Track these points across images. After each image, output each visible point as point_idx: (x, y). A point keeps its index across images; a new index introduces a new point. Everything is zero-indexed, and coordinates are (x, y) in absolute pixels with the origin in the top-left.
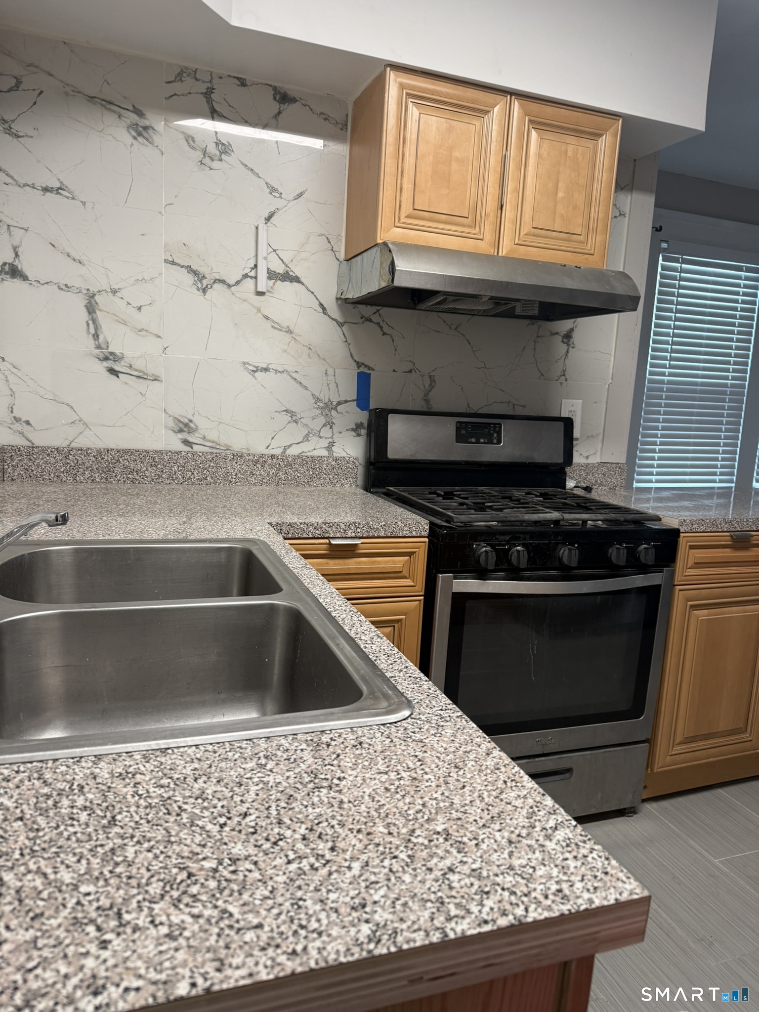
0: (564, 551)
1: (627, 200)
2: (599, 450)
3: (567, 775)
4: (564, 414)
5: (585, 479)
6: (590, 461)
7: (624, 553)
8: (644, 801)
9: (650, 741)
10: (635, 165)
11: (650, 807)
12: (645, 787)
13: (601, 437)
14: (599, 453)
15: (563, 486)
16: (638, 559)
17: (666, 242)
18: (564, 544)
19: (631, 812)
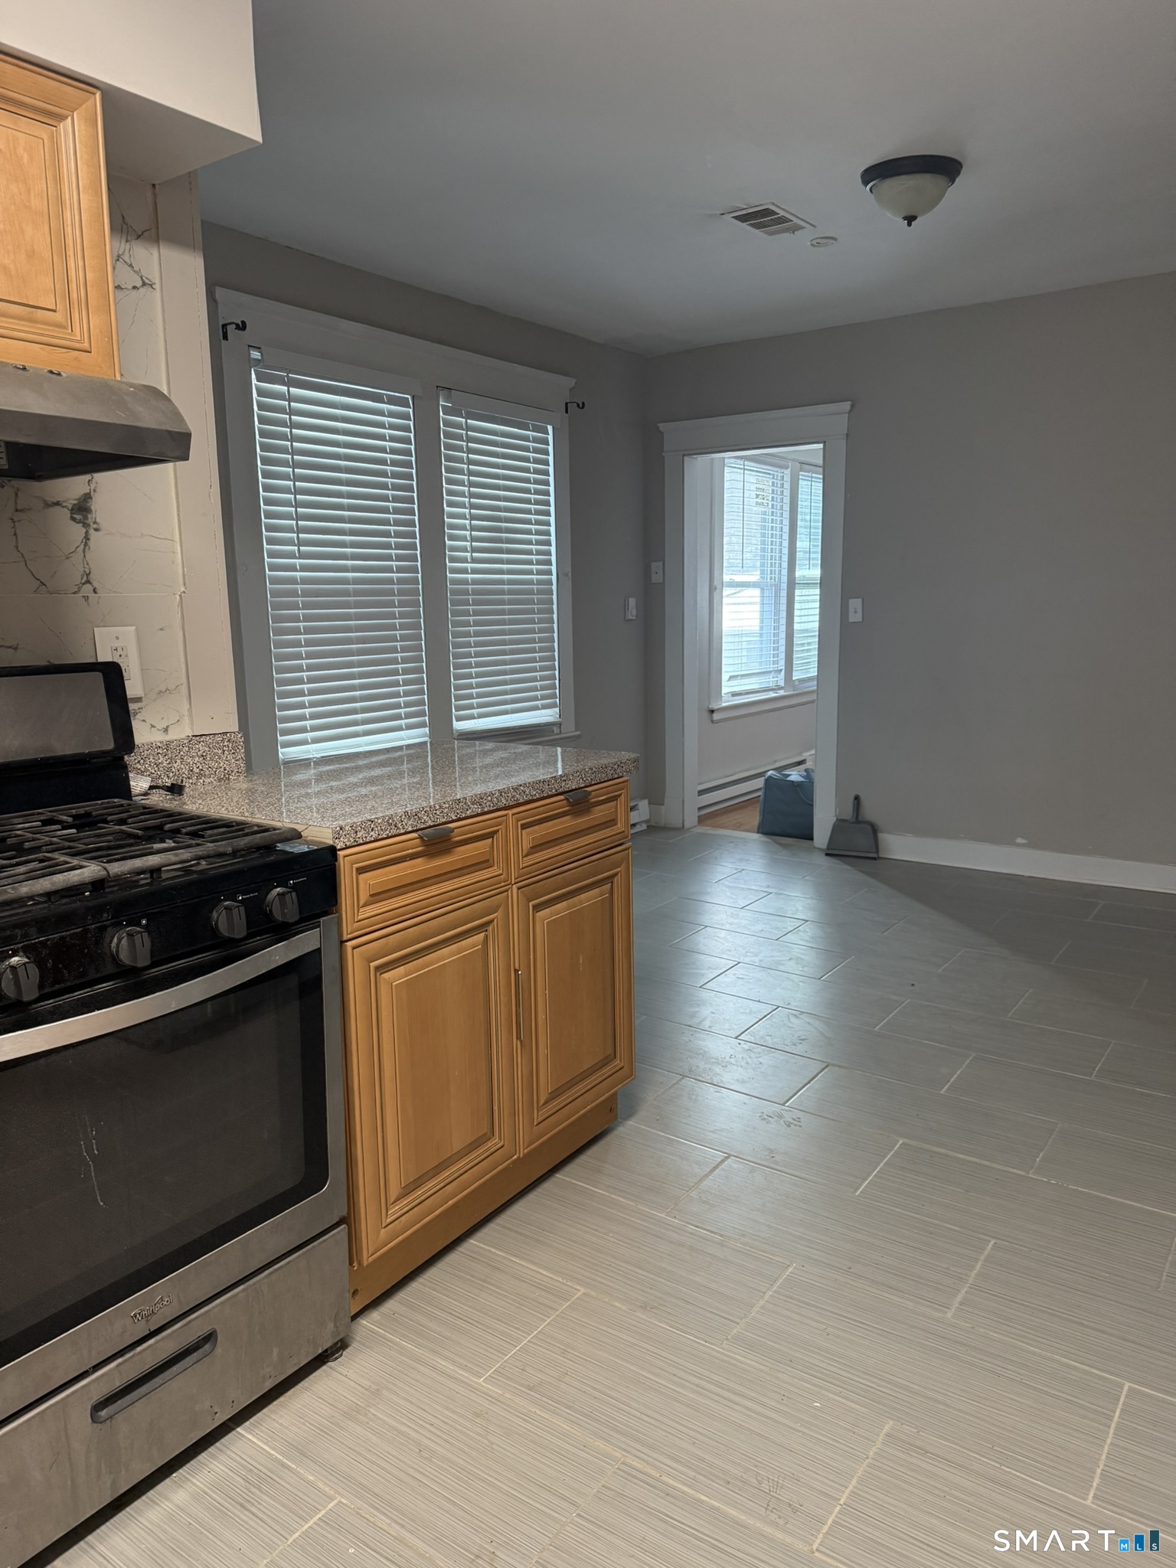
0: (120, 940)
1: (150, 258)
2: (186, 713)
3: (207, 1347)
4: (104, 657)
5: (169, 770)
6: (173, 735)
7: (240, 916)
8: (354, 1317)
9: (348, 1220)
10: (155, 195)
11: (369, 1323)
12: (355, 1292)
13: (184, 690)
14: (186, 719)
15: (126, 792)
16: (269, 916)
17: (258, 348)
18: (118, 925)
19: (337, 1351)
